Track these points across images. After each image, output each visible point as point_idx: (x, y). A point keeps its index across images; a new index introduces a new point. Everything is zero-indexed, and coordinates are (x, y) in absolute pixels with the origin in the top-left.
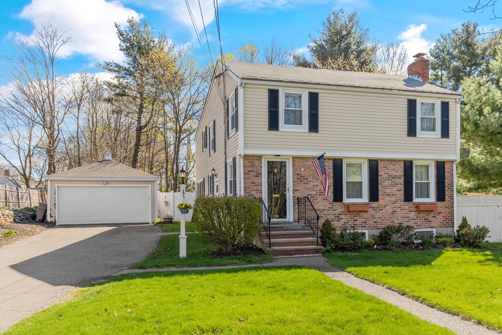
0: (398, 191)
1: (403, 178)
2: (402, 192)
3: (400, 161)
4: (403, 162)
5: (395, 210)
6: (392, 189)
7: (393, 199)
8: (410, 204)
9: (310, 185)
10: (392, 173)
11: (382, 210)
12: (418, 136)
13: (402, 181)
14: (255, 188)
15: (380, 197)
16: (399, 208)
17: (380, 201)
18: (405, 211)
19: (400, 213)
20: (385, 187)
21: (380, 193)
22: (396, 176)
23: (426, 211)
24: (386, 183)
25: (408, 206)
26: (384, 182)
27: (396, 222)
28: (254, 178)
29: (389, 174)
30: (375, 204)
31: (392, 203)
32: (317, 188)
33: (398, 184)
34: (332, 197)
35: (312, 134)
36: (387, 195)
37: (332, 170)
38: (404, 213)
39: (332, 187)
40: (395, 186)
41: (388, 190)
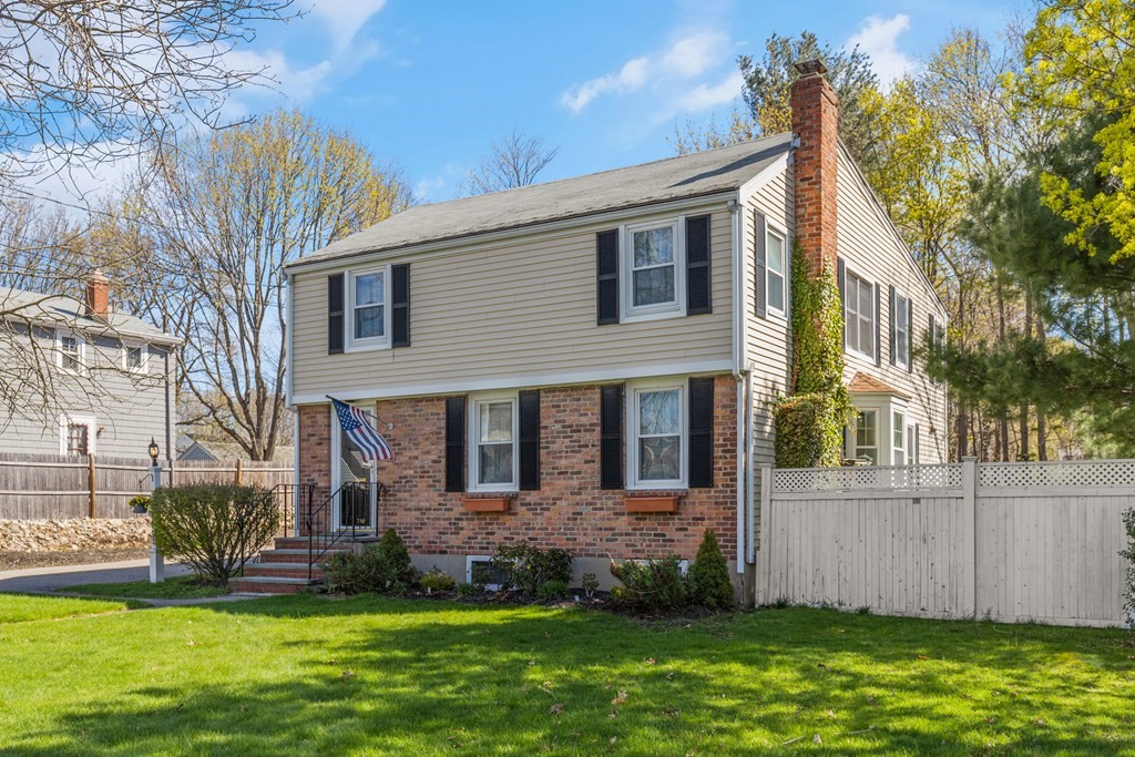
0: (587, 462)
1: (598, 429)
2: (597, 466)
3: (590, 387)
4: (598, 390)
5: (578, 509)
6: (571, 458)
7: (575, 483)
8: (617, 495)
9: (403, 458)
10: (573, 419)
11: (549, 509)
12: (623, 319)
13: (595, 437)
14: (317, 467)
15: (544, 479)
16: (588, 504)
17: (543, 488)
18: (605, 512)
19: (592, 519)
21: (544, 469)
22: (582, 426)
23: (658, 513)
24: (559, 445)
25: (610, 499)
26: (554, 443)
27: (581, 539)
28: (316, 448)
29: (565, 421)
30: (532, 497)
31: (572, 493)
32: (417, 463)
33: (587, 446)
34: (443, 481)
35: (399, 351)
36: (560, 473)
37: (443, 423)
38: (602, 519)
39: (443, 460)
40: (579, 452)
41: (563, 462)
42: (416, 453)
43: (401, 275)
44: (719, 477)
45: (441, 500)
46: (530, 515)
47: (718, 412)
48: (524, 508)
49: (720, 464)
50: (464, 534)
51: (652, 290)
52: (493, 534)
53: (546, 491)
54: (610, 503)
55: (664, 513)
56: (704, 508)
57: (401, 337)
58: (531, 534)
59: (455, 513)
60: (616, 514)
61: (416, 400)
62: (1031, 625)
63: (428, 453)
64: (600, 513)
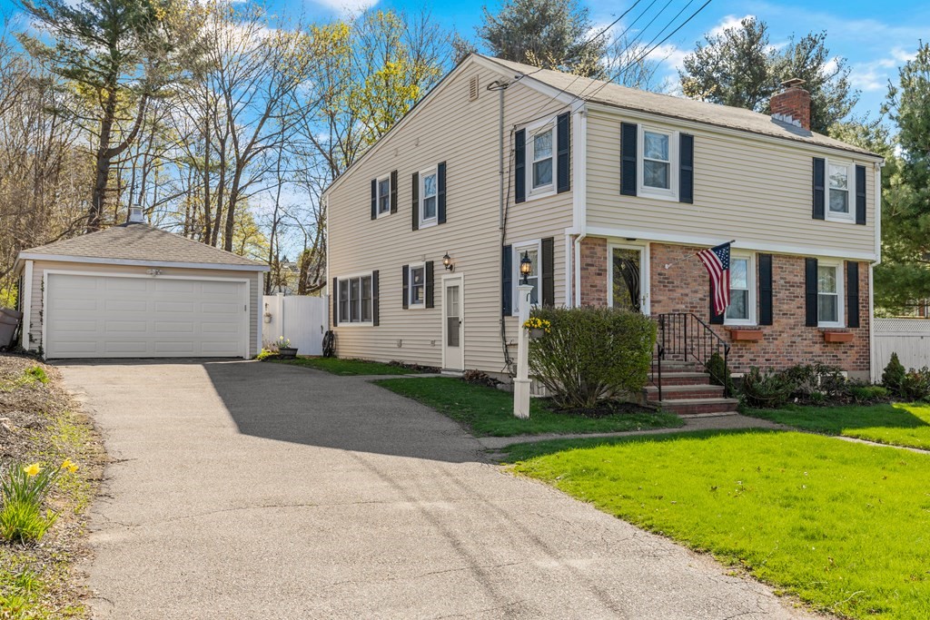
0: (797, 307)
1: (804, 286)
2: (804, 310)
3: (799, 257)
4: (804, 261)
5: (793, 339)
6: (790, 304)
7: (792, 321)
8: (813, 330)
9: (677, 294)
10: (790, 278)
11: (776, 339)
12: (826, 217)
13: (801, 291)
14: (596, 295)
15: (775, 318)
16: (799, 336)
17: (774, 324)
18: (808, 341)
19: (802, 346)
20: (781, 301)
21: (774, 311)
22: (796, 283)
23: (834, 343)
24: (783, 294)
25: (811, 333)
26: (779, 293)
27: (795, 359)
28: (594, 277)
29: (786, 279)
30: (767, 330)
31: (790, 328)
32: (687, 299)
33: (798, 297)
34: (708, 315)
35: (684, 206)
36: (784, 314)
38: (806, 346)
39: (709, 299)
40: (793, 300)
41: (785, 307)
42: (687, 291)
43: (687, 143)
44: (861, 321)
46: (765, 343)
48: (763, 338)
49: (861, 314)
52: (742, 356)
53: (776, 326)
54: (809, 336)
56: (854, 340)
57: (687, 195)
58: (767, 356)
59: (716, 341)
60: (813, 343)
61: (686, 248)
63: (696, 292)
64: (804, 342)
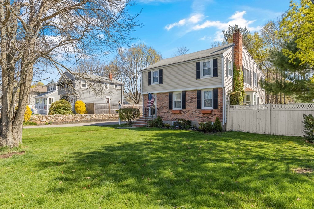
0: (194, 104)
1: (196, 98)
2: (196, 105)
3: (195, 90)
4: (196, 91)
5: (193, 113)
7: (192, 108)
8: (200, 110)
9: (161, 103)
10: (192, 96)
11: (187, 113)
12: (201, 78)
13: (196, 100)
14: (146, 105)
15: (186, 107)
19: (195, 114)
20: (189, 103)
21: (186, 105)
24: (189, 101)
25: (198, 111)
27: (193, 118)
28: (146, 102)
29: (190, 97)
30: (184, 110)
31: (191, 110)
32: (164, 104)
33: (194, 101)
34: (168, 107)
35: (161, 85)
36: (189, 106)
37: (168, 97)
38: (197, 114)
39: (168, 104)
41: (190, 104)
42: (163, 103)
43: (161, 71)
44: (219, 107)
45: (168, 111)
46: (184, 114)
47: (219, 95)
48: (183, 112)
49: (219, 104)
50: (172, 117)
51: (206, 73)
52: (177, 117)
53: (187, 109)
54: (199, 112)
55: (209, 113)
56: (216, 113)
57: (161, 82)
58: (184, 117)
59: (170, 113)
60: (200, 114)
61: (163, 93)
62: (283, 136)
63: (166, 102)
64: (197, 113)
